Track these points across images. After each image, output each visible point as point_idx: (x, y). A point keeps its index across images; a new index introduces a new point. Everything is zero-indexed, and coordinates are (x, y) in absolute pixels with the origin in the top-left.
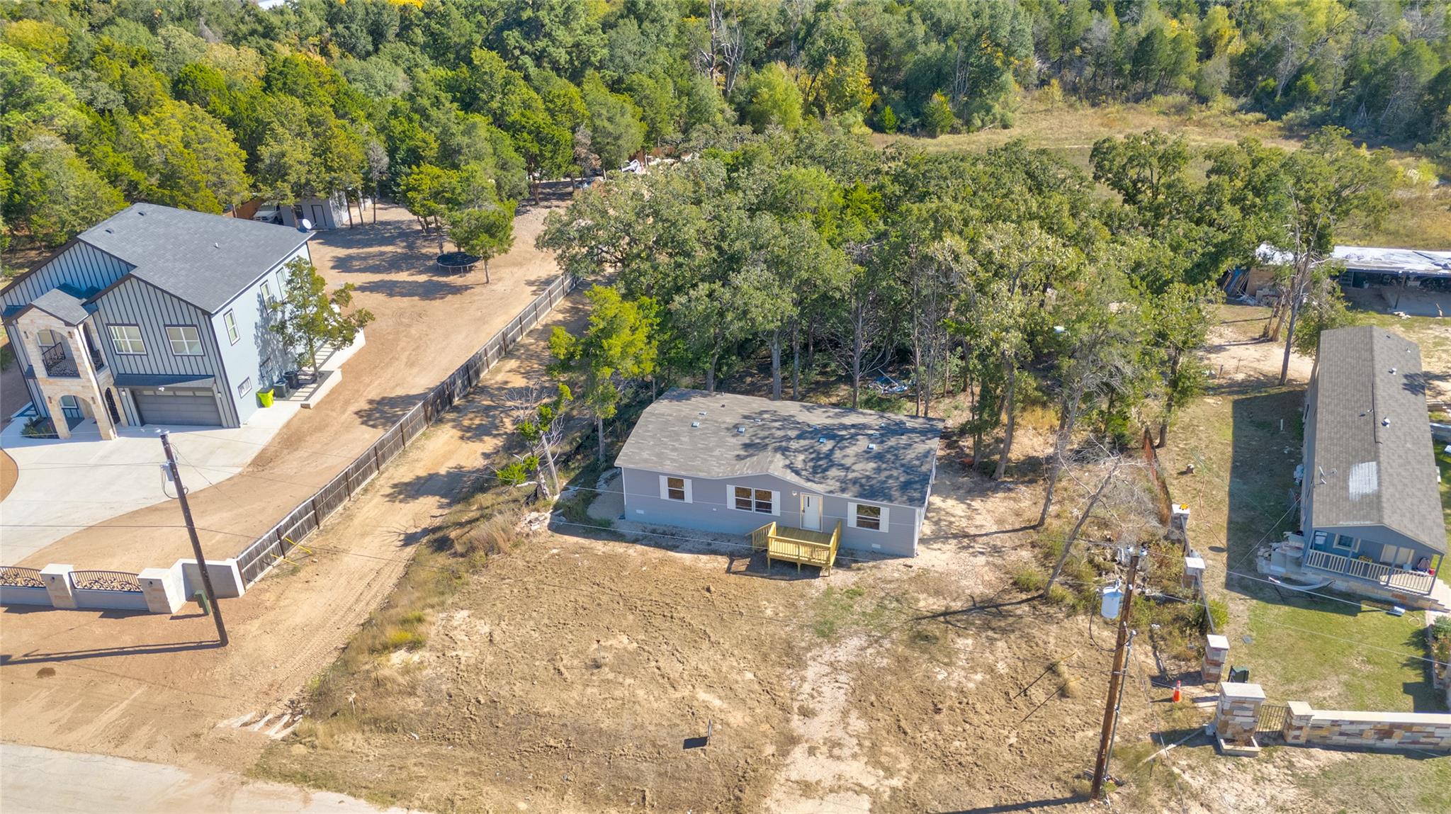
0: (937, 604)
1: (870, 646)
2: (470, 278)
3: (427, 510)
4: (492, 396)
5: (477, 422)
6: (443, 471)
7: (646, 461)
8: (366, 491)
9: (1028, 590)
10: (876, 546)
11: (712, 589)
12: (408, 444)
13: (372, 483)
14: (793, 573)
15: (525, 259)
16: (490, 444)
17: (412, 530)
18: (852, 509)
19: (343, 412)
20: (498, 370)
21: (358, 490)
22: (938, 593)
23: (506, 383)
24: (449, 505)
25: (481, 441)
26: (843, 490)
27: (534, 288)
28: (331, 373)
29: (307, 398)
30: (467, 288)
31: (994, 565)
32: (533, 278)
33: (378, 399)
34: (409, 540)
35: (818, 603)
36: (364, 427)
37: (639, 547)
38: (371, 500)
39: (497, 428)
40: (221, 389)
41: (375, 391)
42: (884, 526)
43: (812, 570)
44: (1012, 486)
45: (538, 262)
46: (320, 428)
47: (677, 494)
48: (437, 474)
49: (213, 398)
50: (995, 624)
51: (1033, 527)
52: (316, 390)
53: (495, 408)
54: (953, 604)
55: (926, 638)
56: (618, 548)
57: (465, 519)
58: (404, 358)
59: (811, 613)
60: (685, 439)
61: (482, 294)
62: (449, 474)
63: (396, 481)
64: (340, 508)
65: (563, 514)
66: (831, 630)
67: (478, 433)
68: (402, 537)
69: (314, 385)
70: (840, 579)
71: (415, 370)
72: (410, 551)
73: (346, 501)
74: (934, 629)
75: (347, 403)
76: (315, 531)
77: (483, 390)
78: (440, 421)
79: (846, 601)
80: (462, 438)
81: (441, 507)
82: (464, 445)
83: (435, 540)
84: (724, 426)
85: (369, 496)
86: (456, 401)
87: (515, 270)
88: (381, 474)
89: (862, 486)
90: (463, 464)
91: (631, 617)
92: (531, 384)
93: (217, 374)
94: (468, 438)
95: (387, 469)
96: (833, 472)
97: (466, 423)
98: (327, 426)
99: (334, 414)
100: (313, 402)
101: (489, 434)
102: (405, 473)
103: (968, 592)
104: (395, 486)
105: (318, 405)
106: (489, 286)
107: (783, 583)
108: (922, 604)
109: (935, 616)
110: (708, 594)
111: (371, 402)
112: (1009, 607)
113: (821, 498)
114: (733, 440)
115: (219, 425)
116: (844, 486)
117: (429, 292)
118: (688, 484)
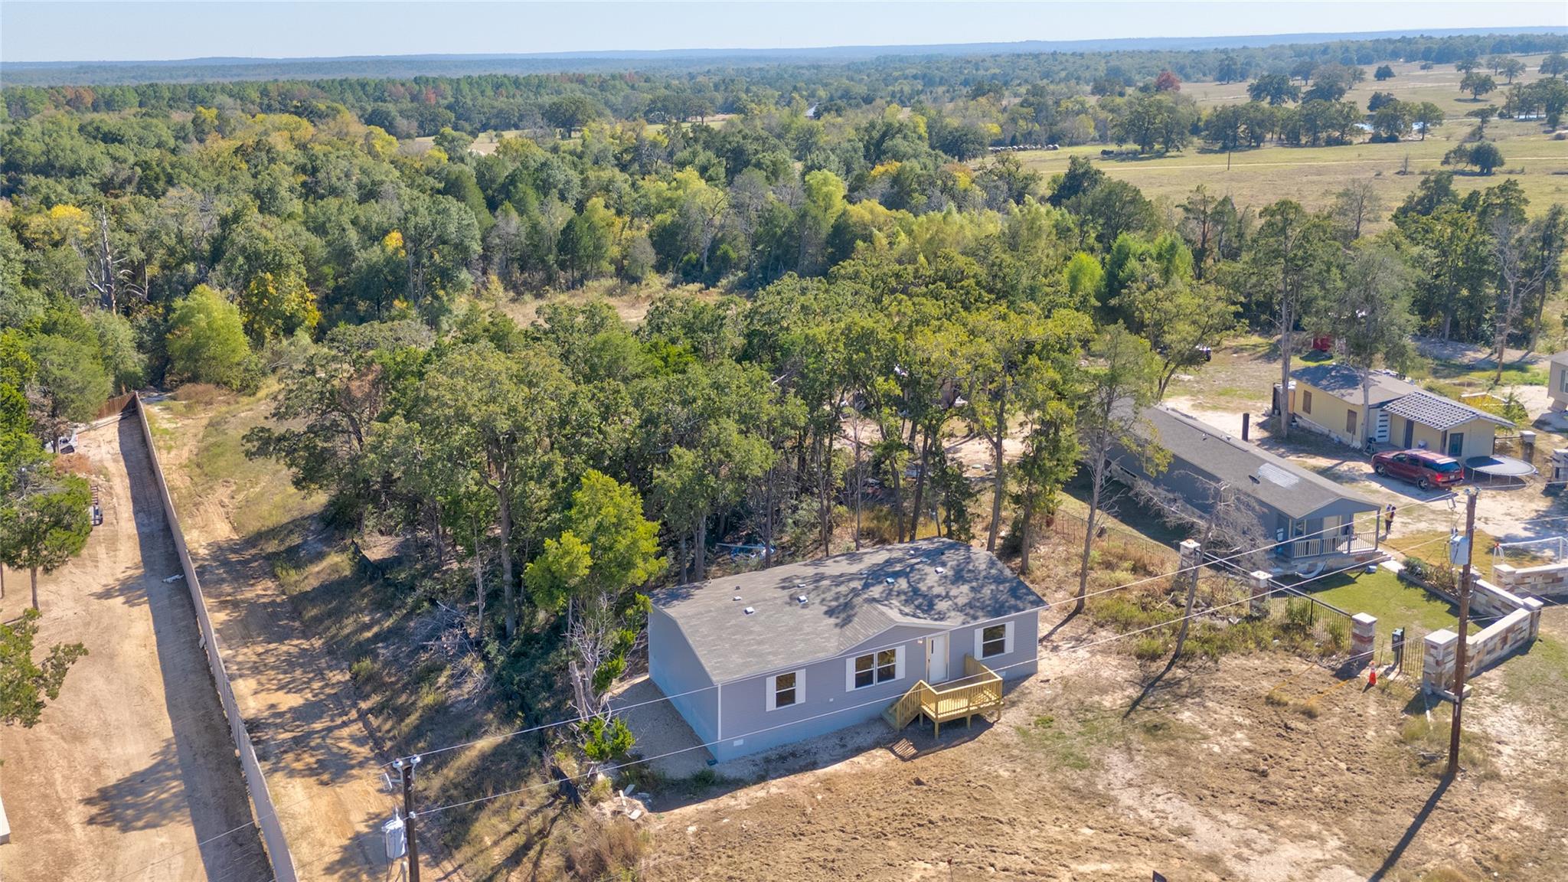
0: (1120, 698)
1: (1130, 755)
4: (279, 726)
14: (963, 731)
18: (979, 635)
19: (69, 829)
22: (1100, 690)
23: (274, 706)
31: (1098, 651)
32: (97, 588)
33: (94, 794)
36: (135, 832)
42: (1009, 646)
43: (977, 720)
46: (65, 861)
47: (786, 697)
50: (1177, 691)
51: (1078, 612)
54: (1126, 693)
55: (1156, 727)
65: (639, 790)
66: (1081, 759)
70: (1010, 717)
75: (56, 817)
82: (339, 790)
84: (779, 602)
89: (982, 609)
96: (941, 605)
101: (350, 767)
102: (314, 851)
103: (1129, 680)
105: (15, 834)
108: (1107, 704)
109: (1131, 708)
111: (89, 802)
113: (946, 636)
114: (808, 612)
116: (966, 613)
118: (801, 678)
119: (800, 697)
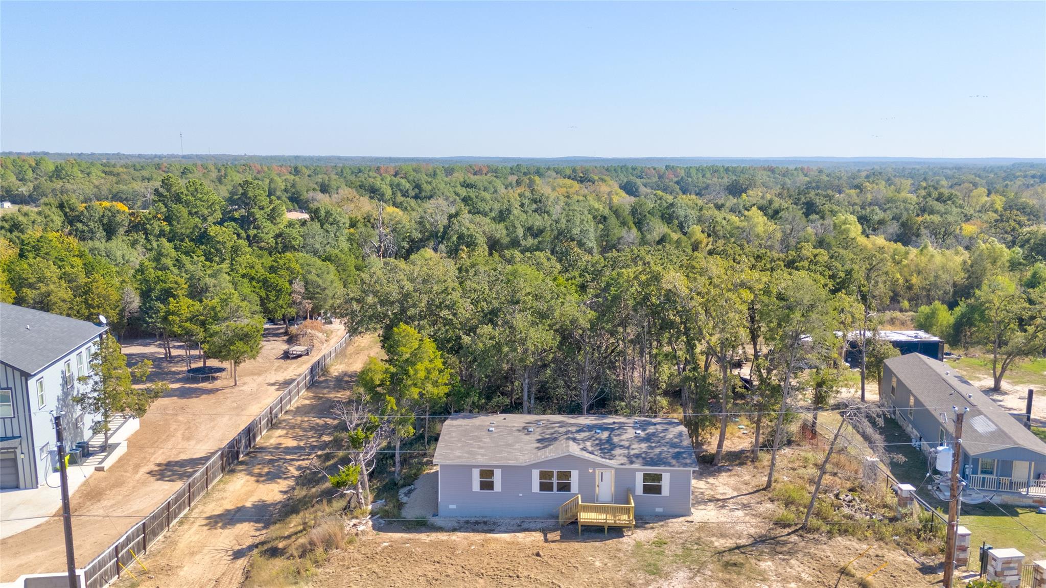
0: (729, 543)
1: (695, 575)
2: (218, 384)
3: (246, 533)
4: (271, 453)
5: (266, 470)
6: (248, 504)
7: (459, 457)
8: (181, 523)
9: (789, 526)
10: (659, 510)
11: (541, 553)
12: (210, 487)
13: (186, 517)
14: (601, 535)
15: (261, 371)
16: (284, 484)
17: (237, 548)
18: (639, 477)
19: (137, 472)
20: (270, 437)
21: (175, 522)
22: (723, 536)
23: (280, 444)
24: (265, 527)
25: (276, 482)
26: (632, 462)
27: (277, 387)
28: (118, 444)
29: (101, 463)
30: (217, 390)
31: (752, 514)
32: (272, 381)
33: (165, 463)
34: (238, 555)
35: (634, 554)
36: (160, 482)
37: (459, 534)
38: (189, 529)
39: (284, 473)
40: (25, 450)
41: (161, 456)
42: (666, 491)
43: (616, 531)
44: (730, 468)
45: (273, 372)
46: (119, 484)
47: (487, 485)
48: (244, 507)
49: (15, 460)
50: (778, 549)
51: (764, 489)
52: (106, 457)
53: (277, 460)
54: (738, 541)
55: (735, 565)
56: (443, 536)
57: (287, 534)
58: (179, 435)
59: (634, 560)
60: (488, 440)
61: (232, 393)
62: (254, 506)
63: (208, 515)
64: (160, 537)
65: (381, 517)
66: (657, 569)
67: (272, 477)
68: (230, 553)
69: (105, 454)
70: (641, 535)
71: (193, 443)
72: (242, 562)
73: (165, 532)
74: (737, 558)
75: (137, 467)
76: (142, 555)
77: (262, 449)
78: (232, 471)
79: (656, 549)
80: (258, 481)
81: (257, 530)
82: (261, 485)
83: (266, 551)
84: (514, 429)
85: (186, 526)
86: (241, 457)
87: (255, 377)
88: (191, 510)
89: (644, 459)
90: (264, 498)
91: (481, 581)
92: (302, 444)
93: (23, 434)
94: (263, 481)
95: (196, 506)
96: (617, 452)
97: (256, 471)
98: (124, 483)
99: (128, 475)
100: (107, 465)
101: (280, 478)
102: (214, 508)
103: (745, 533)
104: (208, 518)
105: (111, 469)
106: (237, 388)
107: (597, 544)
108: (716, 544)
109: (731, 550)
110: (539, 558)
111: (159, 465)
112: (782, 538)
113: (613, 472)
114: (527, 437)
115: (17, 487)
116: (631, 459)
117: (183, 394)
118: (498, 474)
119: (498, 487)
